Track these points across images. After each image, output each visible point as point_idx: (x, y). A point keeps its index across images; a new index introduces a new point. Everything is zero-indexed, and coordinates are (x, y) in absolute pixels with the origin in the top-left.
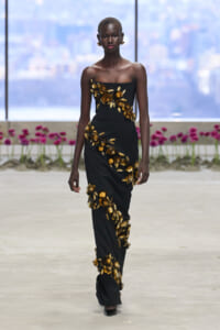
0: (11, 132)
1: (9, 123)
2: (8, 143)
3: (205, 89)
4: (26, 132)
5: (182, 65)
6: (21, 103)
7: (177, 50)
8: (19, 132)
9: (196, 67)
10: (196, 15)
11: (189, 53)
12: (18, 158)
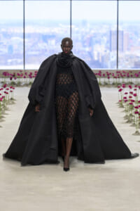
0: (26, 74)
1: (25, 70)
2: (25, 77)
3: (96, 58)
4: (31, 74)
5: (87, 49)
6: (29, 63)
7: (86, 44)
8: (29, 74)
9: (92, 50)
10: (93, 32)
11: (90, 45)
12: (28, 83)
